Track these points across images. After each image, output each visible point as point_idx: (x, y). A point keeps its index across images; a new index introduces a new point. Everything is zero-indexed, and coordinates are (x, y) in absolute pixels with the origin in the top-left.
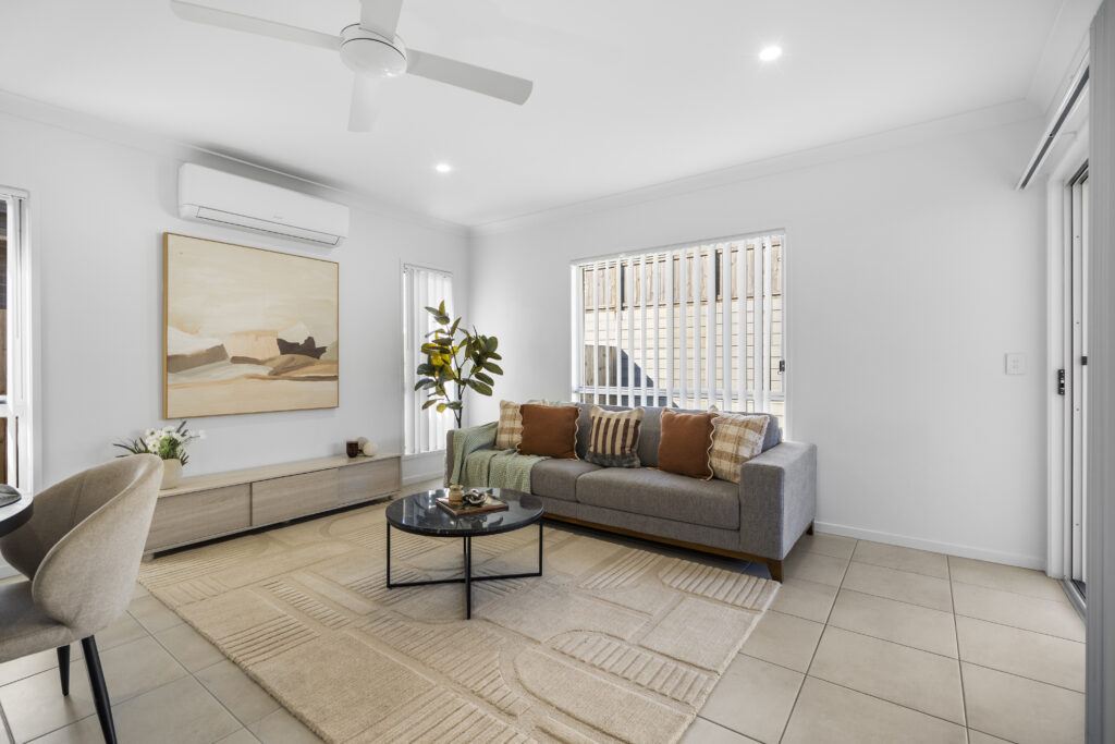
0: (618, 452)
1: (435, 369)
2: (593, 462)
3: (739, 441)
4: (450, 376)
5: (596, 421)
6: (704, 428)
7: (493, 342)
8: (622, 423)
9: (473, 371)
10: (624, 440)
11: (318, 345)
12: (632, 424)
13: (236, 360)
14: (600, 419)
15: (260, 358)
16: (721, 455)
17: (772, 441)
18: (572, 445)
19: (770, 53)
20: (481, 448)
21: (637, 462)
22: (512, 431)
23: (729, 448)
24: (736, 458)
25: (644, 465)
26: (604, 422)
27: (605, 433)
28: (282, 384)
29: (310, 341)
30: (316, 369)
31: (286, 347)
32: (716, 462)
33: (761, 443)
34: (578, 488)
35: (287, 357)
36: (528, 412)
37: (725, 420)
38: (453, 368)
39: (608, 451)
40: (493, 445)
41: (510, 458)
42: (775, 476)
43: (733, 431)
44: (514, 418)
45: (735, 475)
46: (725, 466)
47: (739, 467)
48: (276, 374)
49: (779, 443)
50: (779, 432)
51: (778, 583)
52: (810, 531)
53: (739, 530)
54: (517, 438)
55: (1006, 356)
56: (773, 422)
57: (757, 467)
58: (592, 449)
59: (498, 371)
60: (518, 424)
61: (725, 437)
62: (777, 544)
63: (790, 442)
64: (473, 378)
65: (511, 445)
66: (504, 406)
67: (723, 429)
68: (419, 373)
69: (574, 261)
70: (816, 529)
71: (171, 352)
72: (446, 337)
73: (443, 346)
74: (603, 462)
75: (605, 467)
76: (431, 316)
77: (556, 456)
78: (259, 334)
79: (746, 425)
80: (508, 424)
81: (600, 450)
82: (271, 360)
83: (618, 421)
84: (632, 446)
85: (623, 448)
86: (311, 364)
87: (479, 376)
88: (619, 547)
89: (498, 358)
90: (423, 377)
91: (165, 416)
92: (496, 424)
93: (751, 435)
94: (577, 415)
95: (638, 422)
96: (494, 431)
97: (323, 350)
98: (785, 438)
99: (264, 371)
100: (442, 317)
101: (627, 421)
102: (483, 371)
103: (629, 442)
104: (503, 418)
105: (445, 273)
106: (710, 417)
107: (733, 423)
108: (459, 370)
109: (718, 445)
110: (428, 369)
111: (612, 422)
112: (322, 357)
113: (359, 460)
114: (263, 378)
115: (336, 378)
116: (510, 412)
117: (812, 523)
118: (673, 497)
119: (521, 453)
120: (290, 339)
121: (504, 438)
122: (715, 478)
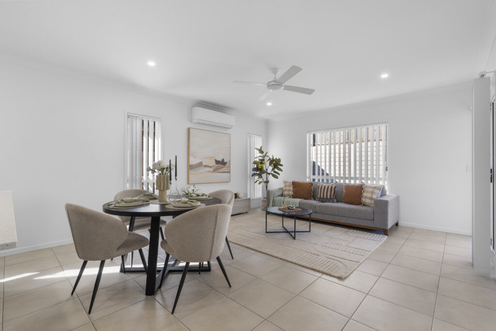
0: (329, 197)
1: (259, 170)
2: (319, 201)
3: (372, 193)
4: (264, 172)
5: (320, 187)
6: (360, 189)
7: (279, 160)
8: (330, 187)
9: (272, 170)
10: (331, 193)
11: (225, 161)
12: (333, 188)
13: (206, 166)
14: (322, 186)
15: (211, 165)
16: (366, 197)
17: (383, 194)
18: (311, 195)
19: (385, 76)
20: (279, 196)
21: (335, 201)
22: (289, 190)
23: (369, 195)
24: (371, 199)
25: (337, 202)
26: (323, 187)
27: (324, 191)
28: (216, 174)
29: (223, 160)
30: (224, 169)
31: (217, 162)
32: (364, 200)
33: (380, 193)
34: (317, 208)
35: (217, 165)
36: (295, 184)
37: (367, 187)
38: (265, 169)
39: (325, 197)
40: (282, 195)
41: (290, 199)
42: (386, 203)
43: (370, 190)
44: (290, 186)
45: (371, 204)
46: (368, 201)
47: (373, 202)
48: (215, 171)
49: (386, 195)
50: (386, 192)
51: (386, 237)
52: (397, 224)
53: (373, 220)
54: (291, 193)
55: (467, 166)
56: (384, 187)
57: (379, 200)
58: (319, 196)
59: (281, 170)
60: (291, 188)
61: (367, 192)
62: (386, 224)
63: (390, 194)
64: (272, 172)
65: (289, 195)
66: (285, 182)
67: (366, 189)
68: (253, 171)
69: (308, 132)
70: (399, 224)
71: (191, 164)
72: (262, 158)
73: (262, 162)
74: (323, 200)
75: (324, 202)
76: (258, 152)
77: (305, 199)
78: (211, 158)
79: (375, 188)
80: (287, 188)
81: (322, 196)
82: (213, 166)
83: (328, 187)
84: (333, 195)
85: (330, 196)
86: (223, 167)
87: (275, 172)
88: (332, 227)
89: (282, 165)
90: (253, 172)
91: (188, 183)
92: (282, 188)
93: (376, 191)
94: (312, 185)
95: (335, 187)
96: (282, 190)
97: (226, 163)
98: (387, 194)
99: (211, 170)
100: (261, 151)
101: (332, 187)
102: (276, 170)
103: (332, 194)
104: (285, 186)
105: (260, 135)
106: (362, 186)
107: (370, 187)
108: (267, 170)
109: (365, 194)
110: (257, 169)
111: (326, 187)
112: (226, 165)
113: (238, 199)
114: (211, 172)
115: (229, 172)
116: (288, 184)
117: (398, 221)
118: (350, 210)
119: (293, 198)
120: (218, 160)
121: (286, 193)
122: (364, 205)
